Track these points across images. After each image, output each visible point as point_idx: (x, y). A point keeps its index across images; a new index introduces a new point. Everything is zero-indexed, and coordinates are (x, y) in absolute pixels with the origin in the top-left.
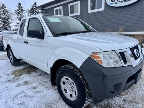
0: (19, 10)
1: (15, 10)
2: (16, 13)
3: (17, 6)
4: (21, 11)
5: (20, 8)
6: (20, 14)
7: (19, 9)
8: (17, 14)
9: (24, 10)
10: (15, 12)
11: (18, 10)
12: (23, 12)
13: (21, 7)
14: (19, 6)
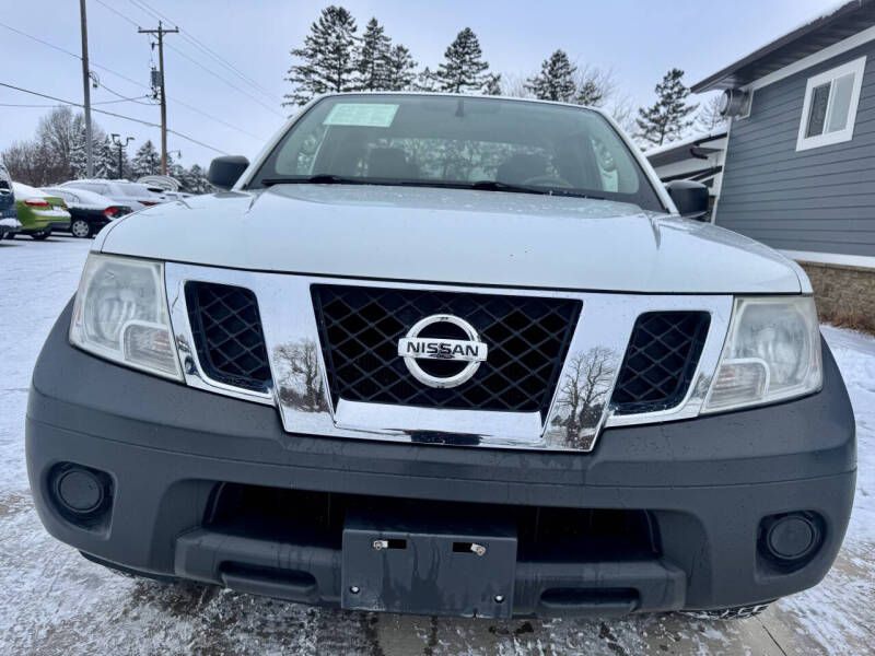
0: (663, 110)
1: (641, 111)
2: (642, 125)
3: (658, 86)
4: (674, 111)
5: (669, 96)
6: (663, 133)
7: (664, 104)
8: (642, 131)
9: (691, 109)
10: (640, 118)
11: (656, 110)
12: (683, 120)
13: (676, 89)
14: (670, 84)
